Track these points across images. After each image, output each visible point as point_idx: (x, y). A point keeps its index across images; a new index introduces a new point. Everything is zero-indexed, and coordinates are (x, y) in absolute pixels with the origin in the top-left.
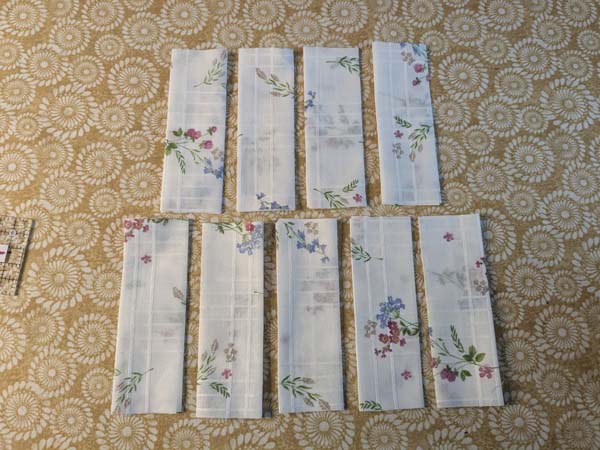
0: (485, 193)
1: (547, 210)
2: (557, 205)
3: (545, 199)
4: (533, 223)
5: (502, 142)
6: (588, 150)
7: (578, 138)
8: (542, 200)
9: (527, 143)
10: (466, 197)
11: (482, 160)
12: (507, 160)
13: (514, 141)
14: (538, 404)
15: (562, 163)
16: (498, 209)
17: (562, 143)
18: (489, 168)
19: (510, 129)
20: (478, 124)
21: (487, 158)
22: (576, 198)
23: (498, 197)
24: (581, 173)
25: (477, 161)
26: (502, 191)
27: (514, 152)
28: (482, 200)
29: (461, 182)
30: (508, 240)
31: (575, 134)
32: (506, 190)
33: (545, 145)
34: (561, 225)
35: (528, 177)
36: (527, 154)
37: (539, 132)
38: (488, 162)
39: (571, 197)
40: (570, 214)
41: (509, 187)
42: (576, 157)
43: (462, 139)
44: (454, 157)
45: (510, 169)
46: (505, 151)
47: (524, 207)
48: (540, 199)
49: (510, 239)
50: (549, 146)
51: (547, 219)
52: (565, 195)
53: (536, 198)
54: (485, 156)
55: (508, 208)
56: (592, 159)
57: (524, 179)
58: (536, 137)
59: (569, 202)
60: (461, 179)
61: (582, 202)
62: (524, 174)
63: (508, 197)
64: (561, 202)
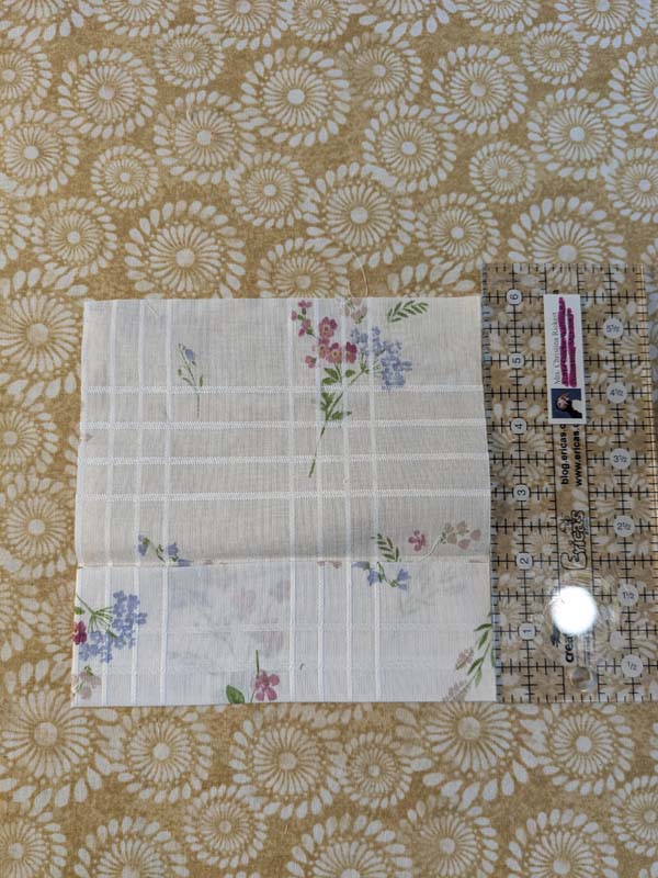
0: (190, 169)
1: (320, 206)
2: (344, 194)
3: (319, 182)
4: (287, 233)
5: (240, 60)
6: (428, 77)
7: (411, 52)
8: (313, 184)
9: (296, 63)
10: (147, 176)
11: (190, 98)
12: (247, 99)
13: (268, 59)
15: (368, 104)
16: (214, 203)
17: (372, 63)
18: (203, 116)
19: (263, 32)
20: (192, 22)
21: (203, 93)
22: (387, 180)
23: (216, 178)
24: (406, 127)
25: (179, 101)
26: (227, 165)
27: (264, 81)
28: (182, 183)
29: (138, 145)
30: (227, 270)
31: (405, 44)
32: (236, 162)
33: (334, 67)
34: (349, 238)
35: (287, 134)
36: (294, 86)
37: (326, 38)
38: (204, 102)
39: (376, 177)
40: (370, 214)
41: (243, 156)
42: (400, 93)
43: (152, 53)
44: (130, 90)
45: (251, 117)
46: (244, 80)
47: (270, 198)
48: (307, 181)
49: (231, 266)
50: (344, 70)
51: (318, 226)
52: (363, 174)
53: (300, 180)
54: (199, 89)
55: (234, 202)
56: (435, 98)
57: (279, 139)
58: (318, 49)
59: (370, 190)
60: (140, 138)
61: (401, 189)
62: (280, 128)
63: (239, 178)
64: (354, 189)
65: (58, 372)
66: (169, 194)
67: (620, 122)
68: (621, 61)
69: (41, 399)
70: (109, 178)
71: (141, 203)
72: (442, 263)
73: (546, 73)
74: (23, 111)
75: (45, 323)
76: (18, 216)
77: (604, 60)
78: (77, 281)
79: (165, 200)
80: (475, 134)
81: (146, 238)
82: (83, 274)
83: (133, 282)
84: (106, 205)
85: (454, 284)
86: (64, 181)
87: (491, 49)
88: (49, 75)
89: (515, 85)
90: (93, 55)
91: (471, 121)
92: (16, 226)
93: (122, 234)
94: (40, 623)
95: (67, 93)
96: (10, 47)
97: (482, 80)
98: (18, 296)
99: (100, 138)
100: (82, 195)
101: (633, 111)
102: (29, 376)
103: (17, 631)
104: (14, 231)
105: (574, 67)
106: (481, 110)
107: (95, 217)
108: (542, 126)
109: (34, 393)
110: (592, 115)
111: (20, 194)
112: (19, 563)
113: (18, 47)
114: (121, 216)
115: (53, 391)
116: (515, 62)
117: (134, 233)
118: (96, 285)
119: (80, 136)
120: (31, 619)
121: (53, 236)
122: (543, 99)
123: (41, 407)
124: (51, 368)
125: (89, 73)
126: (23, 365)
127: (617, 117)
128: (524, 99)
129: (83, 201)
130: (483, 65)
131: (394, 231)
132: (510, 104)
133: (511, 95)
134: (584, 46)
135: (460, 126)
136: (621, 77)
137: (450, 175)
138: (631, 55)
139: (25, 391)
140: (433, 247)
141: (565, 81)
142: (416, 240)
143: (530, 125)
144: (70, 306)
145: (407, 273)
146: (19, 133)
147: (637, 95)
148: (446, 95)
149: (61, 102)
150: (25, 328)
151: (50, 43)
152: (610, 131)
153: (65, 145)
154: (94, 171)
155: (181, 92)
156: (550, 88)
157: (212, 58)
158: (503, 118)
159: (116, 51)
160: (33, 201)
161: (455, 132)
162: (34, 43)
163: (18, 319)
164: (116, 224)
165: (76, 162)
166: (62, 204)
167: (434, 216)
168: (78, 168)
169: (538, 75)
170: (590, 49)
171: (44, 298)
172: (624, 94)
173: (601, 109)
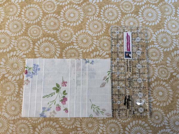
0: (49, 30)
1: (76, 39)
2: (82, 36)
3: (76, 34)
4: (69, 44)
5: (60, 7)
6: (100, 11)
9: (72, 8)
10: (40, 32)
11: (50, 15)
12: (61, 16)
13: (66, 7)
14: (59, 127)
15: (87, 17)
16: (54, 38)
17: (88, 8)
18: (52, 19)
19: (65, 1)
21: (52, 14)
22: (91, 33)
23: (55, 32)
24: (95, 22)
25: (47, 16)
26: (57, 30)
27: (65, 12)
28: (47, 33)
29: (38, 25)
30: (56, 52)
31: (95, 4)
32: (59, 29)
33: (80, 9)
34: (82, 45)
35: (70, 23)
36: (71, 13)
37: (79, 3)
38: (53, 16)
39: (89, 33)
40: (87, 40)
41: (60, 28)
42: (94, 15)
43: (42, 5)
44: (37, 13)
45: (62, 19)
46: (61, 11)
47: (66, 37)
48: (74, 33)
49: (57, 51)
50: (82, 9)
51: (76, 43)
52: (86, 32)
53: (72, 33)
54: (51, 13)
55: (58, 37)
56: (101, 16)
57: (68, 24)
58: (77, 5)
59: (87, 35)
60: (39, 24)
61: (94, 35)
62: (68, 22)
63: (59, 32)
64: (84, 35)
65: (19, 74)
66: (44, 35)
67: (141, 21)
68: (141, 8)
69: (15, 80)
70: (32, 32)
71: (38, 37)
72: (102, 51)
73: (125, 10)
74: (14, 17)
75: (17, 63)
76: (12, 40)
77: (138, 8)
78: (24, 54)
79: (43, 37)
80: (110, 23)
81: (39, 45)
82: (25, 53)
83: (36, 54)
84: (31, 38)
85: (105, 56)
86: (22, 33)
87: (114, 5)
88: (20, 10)
89: (119, 13)
90: (29, 6)
91: (109, 21)
92: (11, 42)
93: (34, 44)
94: (13, 129)
95: (23, 14)
96: (12, 4)
97: (111, 12)
98: (11, 57)
99: (30, 24)
100: (26, 36)
101: (144, 19)
102: (13, 75)
103: (8, 131)
104: (11, 43)
105: (131, 9)
106: (111, 19)
107: (28, 40)
108: (124, 22)
109: (14, 79)
110: (135, 20)
111: (12, 35)
112: (9, 116)
113: (13, 4)
114: (34, 40)
115: (18, 78)
116: (119, 8)
117: (36, 44)
118: (28, 55)
119: (26, 23)
120: (11, 128)
121: (19, 44)
122: (124, 16)
123: (15, 82)
124: (17, 73)
125: (28, 10)
126: (12, 72)
127: (140, 20)
128: (120, 16)
129: (26, 37)
130: (112, 9)
131: (92, 44)
132: (117, 17)
133: (118, 15)
134: (134, 5)
135: (107, 22)
136: (141, 11)
137: (104, 32)
138: (143, 7)
139: (12, 78)
140: (100, 48)
141: (129, 12)
142: (97, 46)
143: (122, 22)
144: (22, 60)
145: (95, 53)
146: (13, 22)
147: (145, 15)
148: (104, 15)
149: (22, 16)
150: (12, 64)
151: (20, 3)
152: (139, 23)
153: (22, 25)
154: (28, 31)
155: (47, 14)
156: (126, 14)
157: (54, 6)
158: (116, 20)
159: (34, 5)
160: (15, 37)
161: (105, 23)
162: (17, 3)
163: (11, 62)
164: (33, 42)
165: (25, 29)
166: (21, 37)
167: (101, 41)
168: (25, 30)
169: (123, 11)
170: (135, 5)
171: (17, 58)
172: (142, 15)
173: (137, 18)
